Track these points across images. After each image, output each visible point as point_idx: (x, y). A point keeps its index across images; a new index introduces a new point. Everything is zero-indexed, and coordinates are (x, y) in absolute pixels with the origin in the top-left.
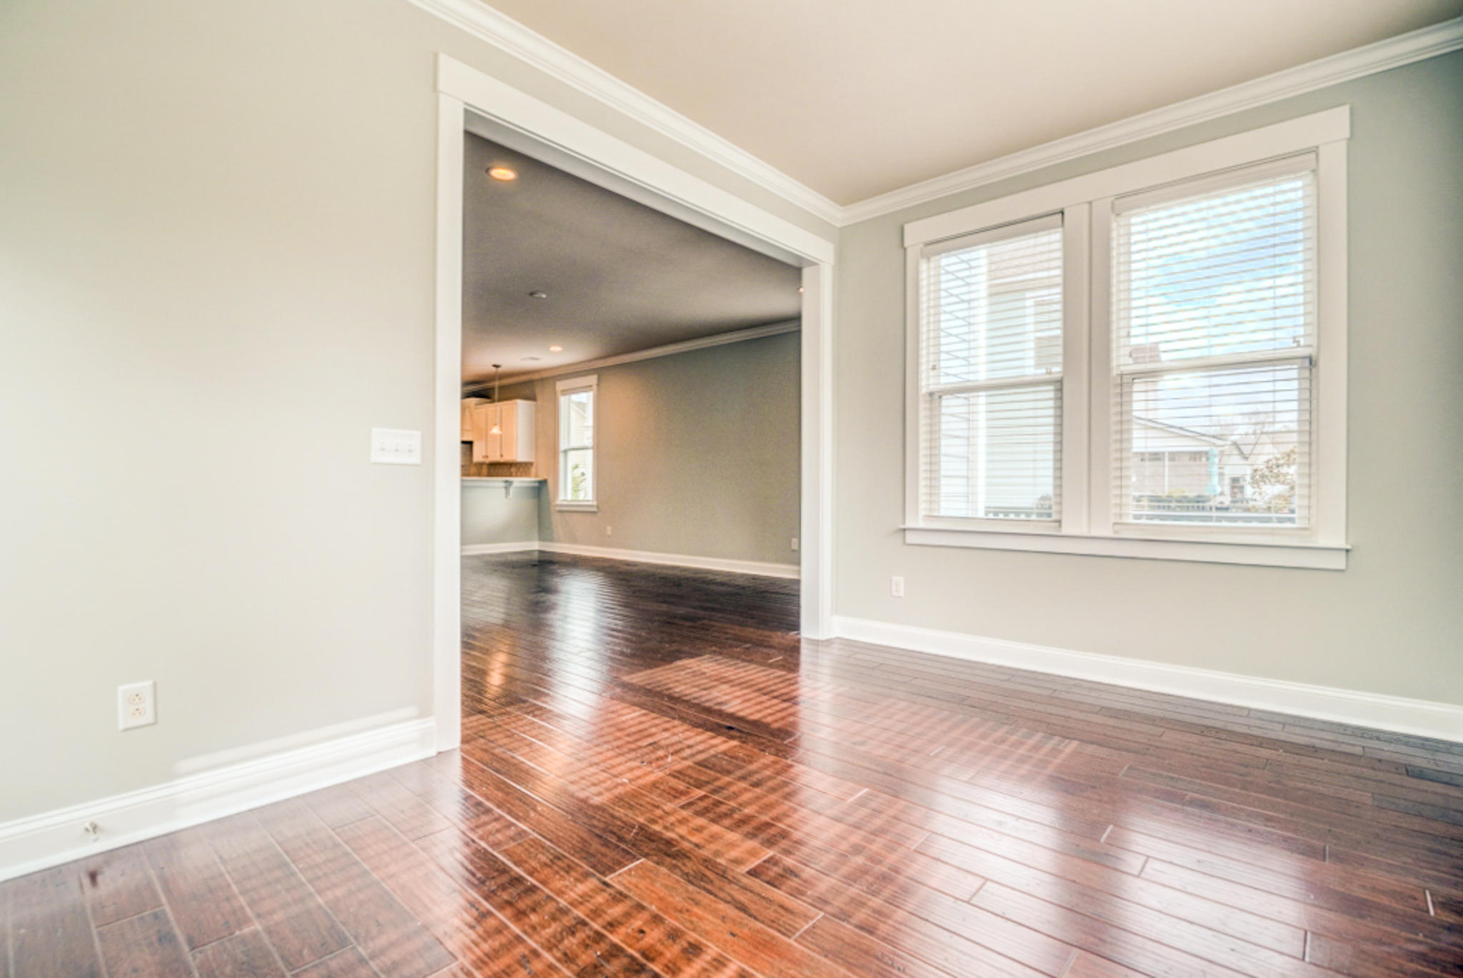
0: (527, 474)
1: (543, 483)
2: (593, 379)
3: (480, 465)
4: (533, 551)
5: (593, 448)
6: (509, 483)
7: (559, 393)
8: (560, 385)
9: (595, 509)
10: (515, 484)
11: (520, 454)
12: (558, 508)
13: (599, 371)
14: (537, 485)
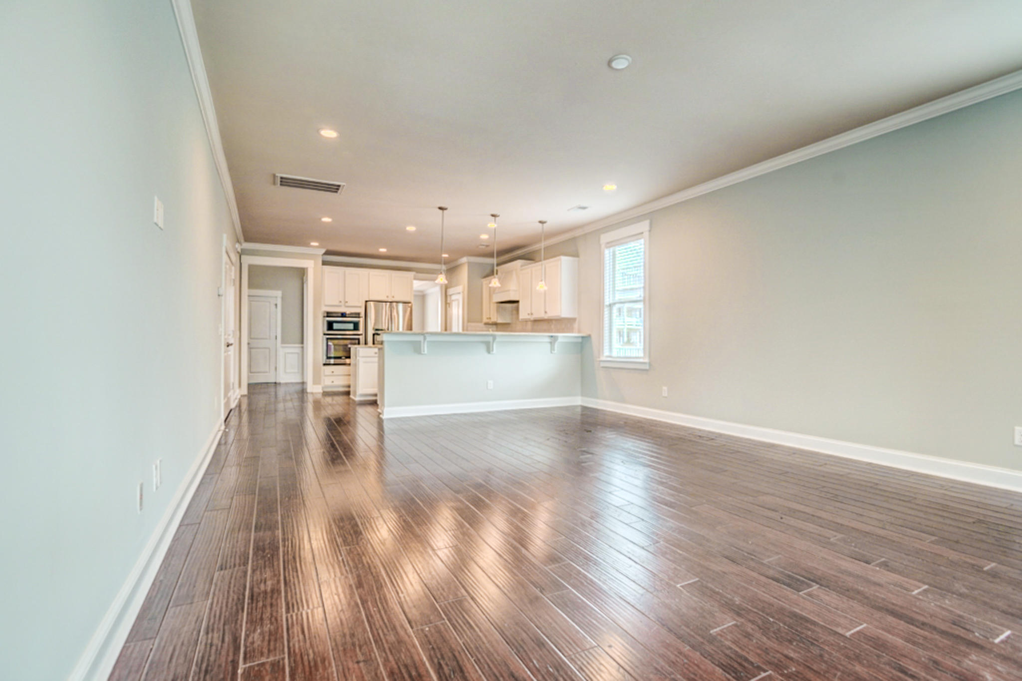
0: (571, 330)
1: (586, 339)
2: (644, 226)
3: (526, 321)
4: (576, 406)
5: (644, 301)
6: (553, 339)
7: (603, 246)
8: (605, 238)
9: (647, 367)
10: (560, 340)
11: (563, 309)
12: (602, 364)
13: (651, 216)
14: (580, 340)
